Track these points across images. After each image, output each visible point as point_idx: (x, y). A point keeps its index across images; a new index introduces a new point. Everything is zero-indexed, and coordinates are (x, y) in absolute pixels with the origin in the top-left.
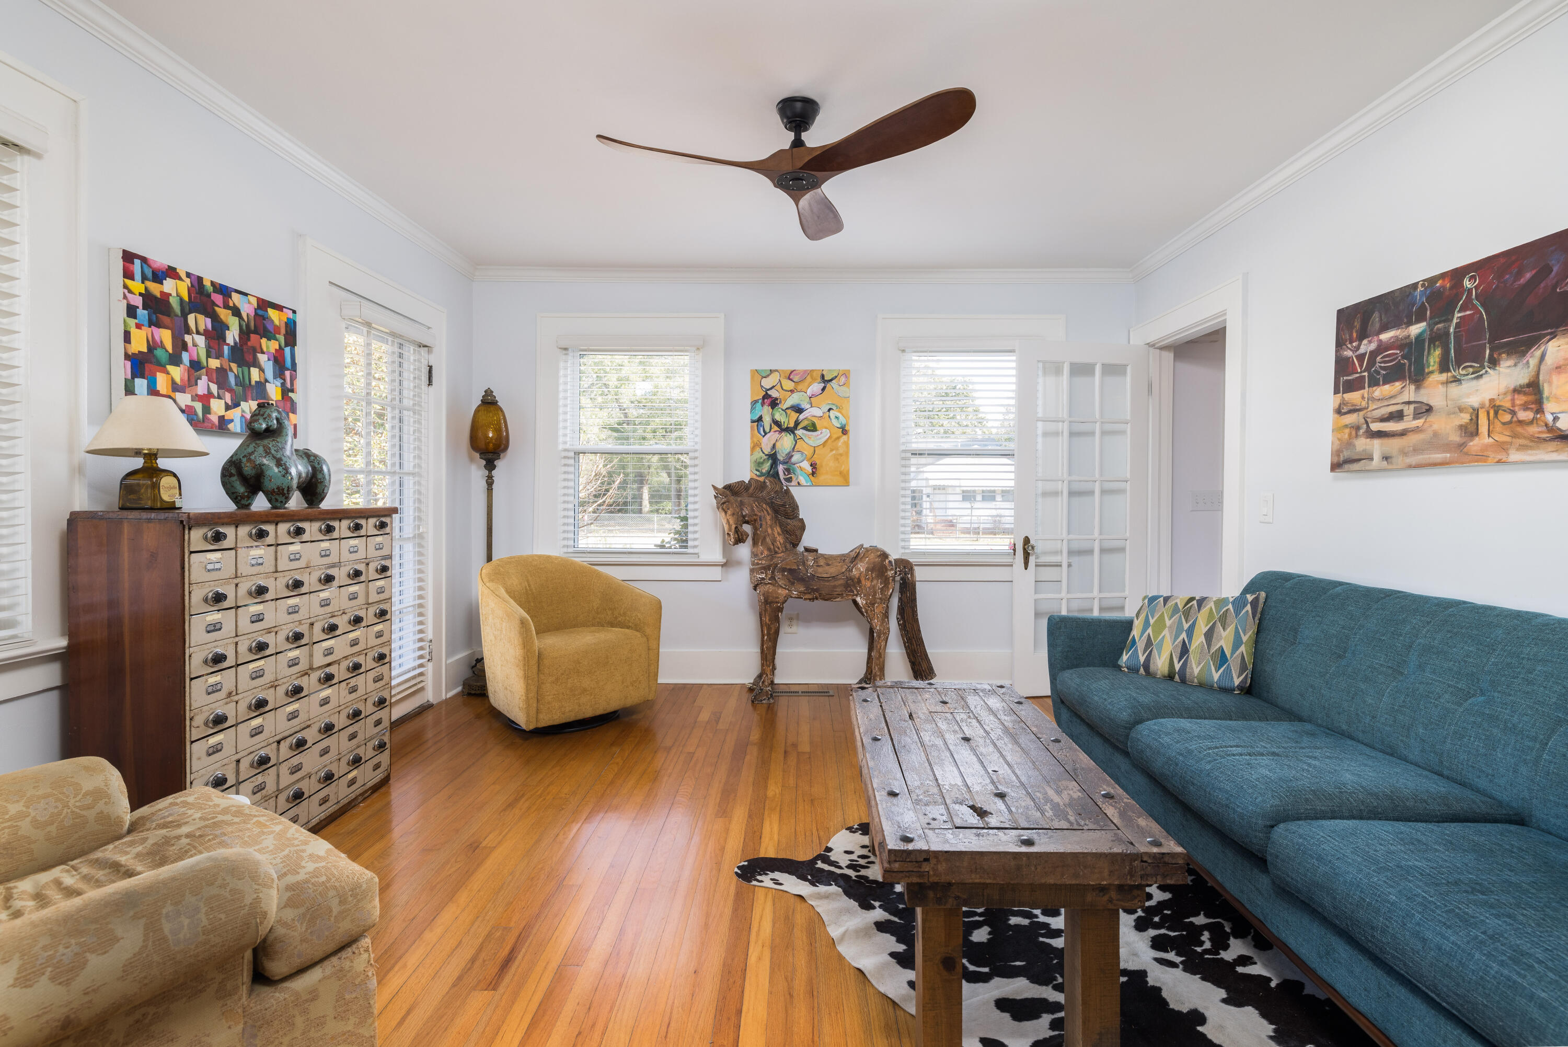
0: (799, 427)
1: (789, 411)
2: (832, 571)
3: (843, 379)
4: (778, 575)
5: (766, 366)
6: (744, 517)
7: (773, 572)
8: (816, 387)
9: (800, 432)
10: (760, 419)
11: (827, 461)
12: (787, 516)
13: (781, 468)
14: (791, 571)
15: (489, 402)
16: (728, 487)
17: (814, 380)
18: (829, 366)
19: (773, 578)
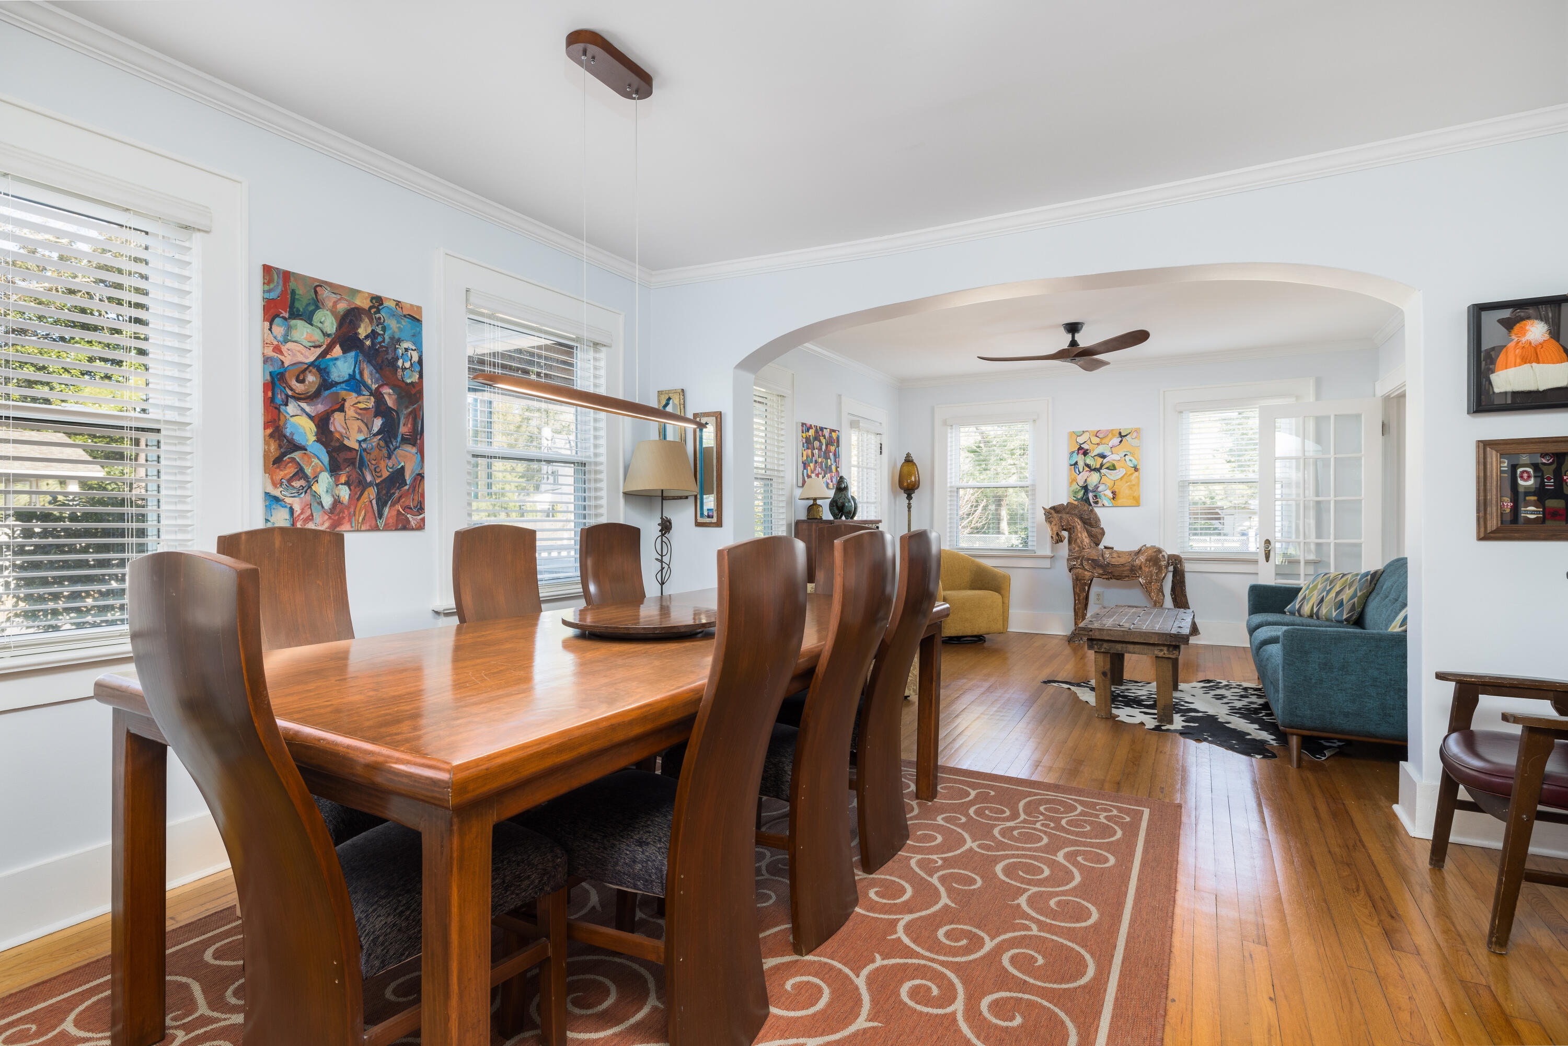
0: (1103, 468)
1: (1096, 458)
2: (1122, 560)
3: (1135, 434)
4: (1085, 563)
5: (1079, 429)
6: (1062, 526)
7: (1081, 561)
8: (1116, 440)
9: (1103, 471)
10: (1076, 463)
11: (1123, 490)
12: (1091, 525)
13: (1091, 495)
14: (1093, 560)
15: (909, 460)
16: (1053, 508)
17: (1114, 436)
18: (1124, 427)
19: (1082, 564)
